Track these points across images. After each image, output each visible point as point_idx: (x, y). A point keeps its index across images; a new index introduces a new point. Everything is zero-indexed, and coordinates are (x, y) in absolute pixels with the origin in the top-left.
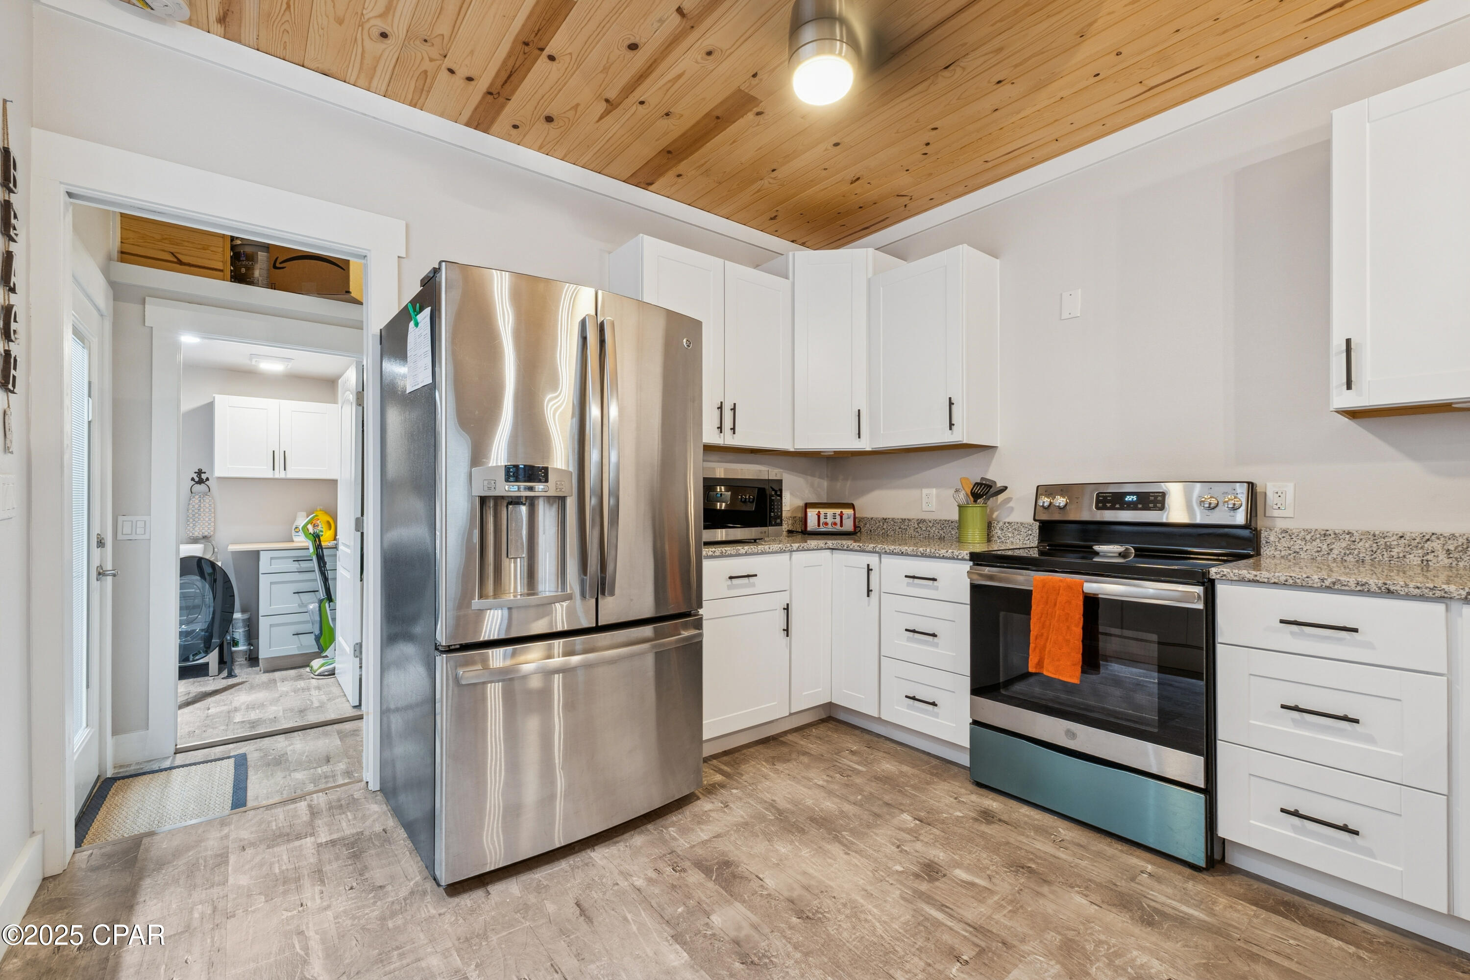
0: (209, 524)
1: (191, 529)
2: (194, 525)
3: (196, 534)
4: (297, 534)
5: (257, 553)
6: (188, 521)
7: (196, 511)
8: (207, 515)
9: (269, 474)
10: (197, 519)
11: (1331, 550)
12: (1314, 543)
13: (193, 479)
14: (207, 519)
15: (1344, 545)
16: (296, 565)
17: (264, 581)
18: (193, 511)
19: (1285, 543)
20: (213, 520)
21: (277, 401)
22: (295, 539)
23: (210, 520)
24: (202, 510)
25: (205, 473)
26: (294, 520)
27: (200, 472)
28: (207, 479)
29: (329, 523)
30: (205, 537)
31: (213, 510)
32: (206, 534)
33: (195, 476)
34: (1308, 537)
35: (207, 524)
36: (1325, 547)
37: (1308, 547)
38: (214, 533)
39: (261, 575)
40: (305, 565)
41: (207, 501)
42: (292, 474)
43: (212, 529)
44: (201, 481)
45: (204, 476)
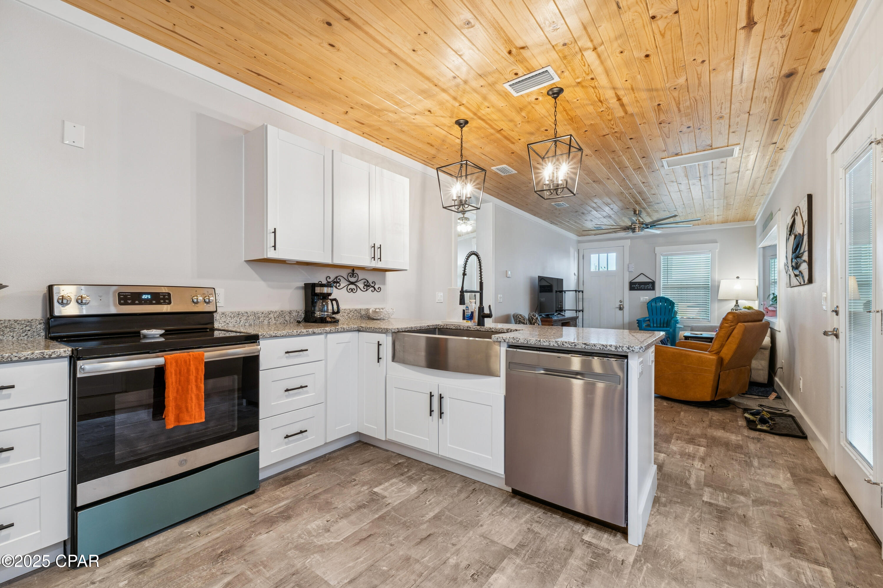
11: (240, 321)
12: (235, 318)
15: (245, 318)
19: (223, 319)
34: (232, 316)
36: (238, 320)
37: (232, 321)
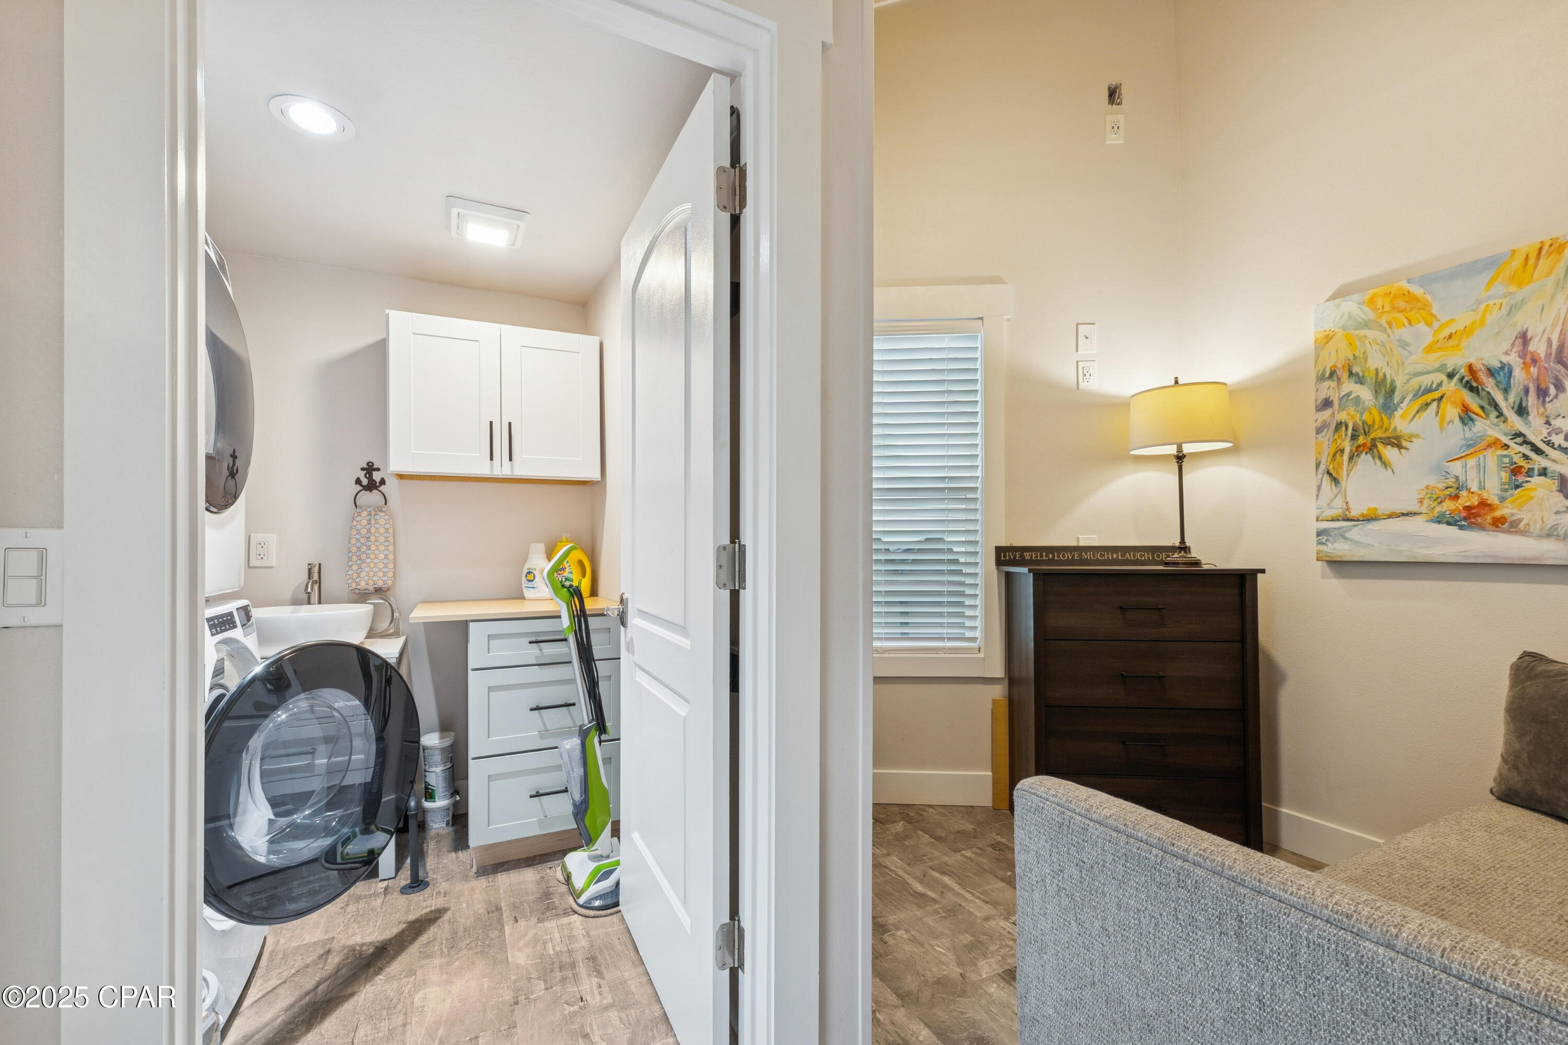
0: (386, 566)
1: (355, 576)
2: (360, 567)
3: (363, 585)
4: (530, 584)
5: (463, 626)
6: (350, 559)
7: (363, 540)
8: (382, 548)
9: (483, 468)
10: (363, 557)
13: (358, 481)
14: (381, 556)
16: (534, 650)
17: (476, 684)
18: (358, 540)
20: (391, 557)
21: (496, 326)
22: (528, 594)
23: (386, 557)
24: (372, 539)
25: (378, 470)
26: (525, 559)
27: (370, 469)
28: (383, 482)
29: (581, 563)
30: (378, 591)
31: (391, 540)
32: (380, 584)
33: (362, 475)
35: (381, 565)
38: (394, 582)
39: (470, 673)
40: (551, 650)
41: (382, 521)
42: (521, 470)
43: (390, 574)
44: (372, 486)
45: (377, 476)
